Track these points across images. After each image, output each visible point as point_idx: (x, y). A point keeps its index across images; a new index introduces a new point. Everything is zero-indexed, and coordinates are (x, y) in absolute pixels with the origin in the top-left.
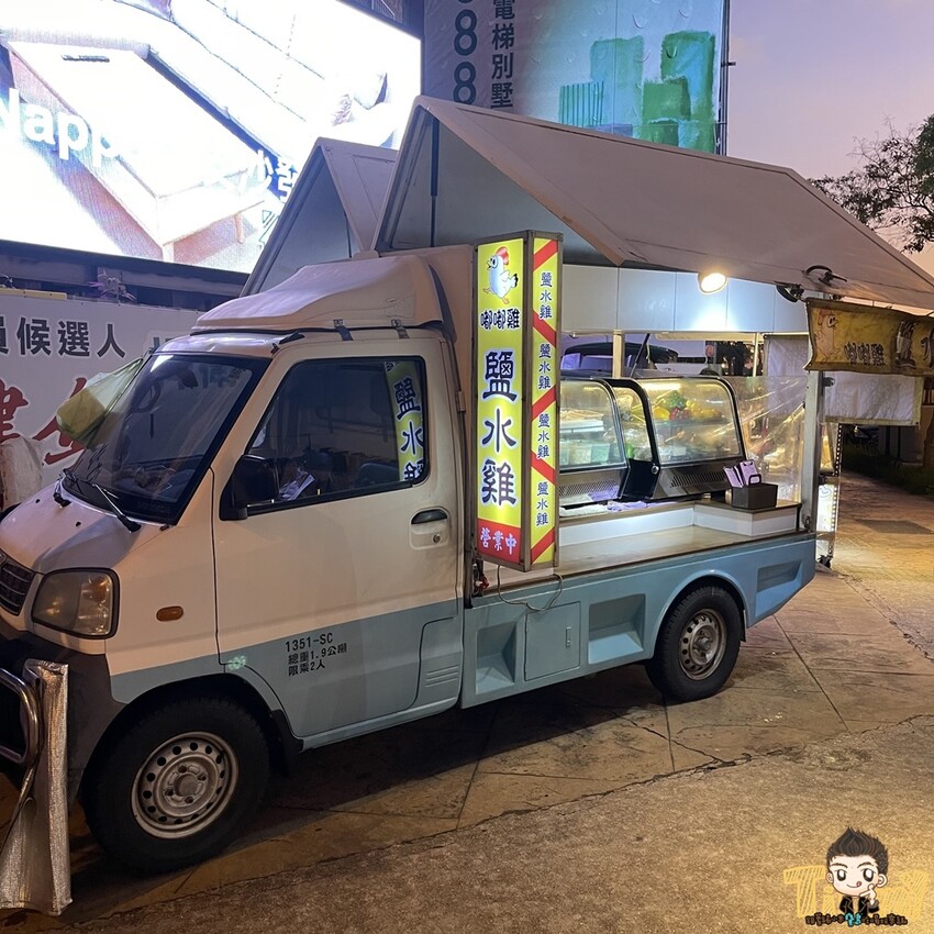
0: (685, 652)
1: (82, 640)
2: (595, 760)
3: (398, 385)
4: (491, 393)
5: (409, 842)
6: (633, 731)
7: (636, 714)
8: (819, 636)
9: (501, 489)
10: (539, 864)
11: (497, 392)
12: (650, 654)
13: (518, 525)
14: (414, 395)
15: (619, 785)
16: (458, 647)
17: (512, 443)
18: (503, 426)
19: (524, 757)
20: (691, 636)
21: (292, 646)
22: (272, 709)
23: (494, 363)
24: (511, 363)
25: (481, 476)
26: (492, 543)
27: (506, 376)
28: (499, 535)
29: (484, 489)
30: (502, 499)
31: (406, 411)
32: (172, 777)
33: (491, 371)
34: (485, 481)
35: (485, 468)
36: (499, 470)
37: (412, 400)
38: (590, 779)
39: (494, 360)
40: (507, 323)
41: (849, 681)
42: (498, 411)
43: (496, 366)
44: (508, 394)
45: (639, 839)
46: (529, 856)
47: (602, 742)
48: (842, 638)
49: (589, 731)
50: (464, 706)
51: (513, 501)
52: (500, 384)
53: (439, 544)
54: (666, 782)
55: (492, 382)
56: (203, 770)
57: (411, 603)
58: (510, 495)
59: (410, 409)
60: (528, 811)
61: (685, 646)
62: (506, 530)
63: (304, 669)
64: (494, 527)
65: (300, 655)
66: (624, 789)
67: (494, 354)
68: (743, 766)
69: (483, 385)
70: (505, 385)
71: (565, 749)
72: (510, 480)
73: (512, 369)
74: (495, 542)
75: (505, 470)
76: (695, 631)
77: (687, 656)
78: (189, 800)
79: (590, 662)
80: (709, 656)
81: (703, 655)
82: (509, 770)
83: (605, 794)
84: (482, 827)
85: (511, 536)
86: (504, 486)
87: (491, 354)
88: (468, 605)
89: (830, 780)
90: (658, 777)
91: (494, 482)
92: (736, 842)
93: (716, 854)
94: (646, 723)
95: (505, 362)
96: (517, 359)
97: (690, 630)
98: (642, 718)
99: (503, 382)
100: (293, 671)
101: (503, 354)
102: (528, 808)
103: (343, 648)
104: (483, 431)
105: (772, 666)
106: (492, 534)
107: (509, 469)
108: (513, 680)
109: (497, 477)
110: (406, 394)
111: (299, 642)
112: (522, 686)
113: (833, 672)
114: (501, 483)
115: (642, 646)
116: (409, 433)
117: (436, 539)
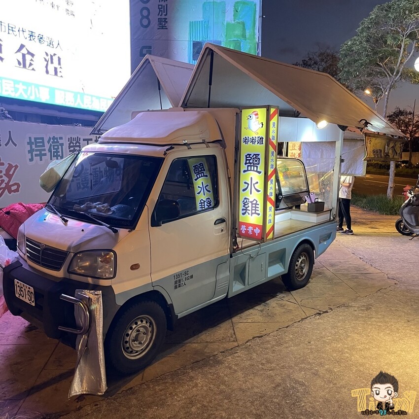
0: (296, 270)
1: (101, 280)
2: (275, 314)
3: (196, 166)
4: (248, 170)
5: (223, 352)
6: (284, 302)
7: (280, 295)
8: (330, 261)
9: (252, 210)
10: (277, 355)
11: (251, 170)
12: (287, 272)
13: (261, 224)
14: (204, 170)
15: (290, 323)
16: (228, 274)
17: (258, 191)
18: (254, 184)
19: (248, 315)
20: (298, 263)
21: (176, 277)
22: (169, 303)
23: (250, 158)
24: (259, 159)
25: (241, 205)
26: (247, 231)
27: (256, 164)
28: (250, 228)
29: (243, 210)
30: (252, 214)
31: (200, 177)
32: (134, 334)
33: (248, 162)
34: (244, 206)
35: (244, 201)
36: (251, 202)
37: (203, 173)
38: (278, 322)
39: (249, 157)
40: (257, 142)
41: (350, 277)
42: (251, 178)
43: (251, 160)
44: (257, 171)
45: (309, 343)
46: (273, 353)
47: (274, 307)
48: (338, 260)
49: (266, 303)
50: (229, 297)
51: (259, 214)
52: (252, 167)
53: (223, 232)
54: (307, 321)
55: (248, 166)
56: (145, 331)
57: (214, 257)
58: (257, 212)
59: (202, 176)
60: (262, 336)
61: (296, 268)
62: (254, 226)
63: (179, 287)
64: (247, 225)
65: (178, 280)
66: (293, 325)
67: (250, 155)
68: (331, 312)
69: (243, 167)
70: (255, 168)
71: (262, 311)
72: (257, 206)
73: (259, 161)
74: (248, 231)
75: (255, 202)
76: (300, 261)
77: (297, 272)
78: (140, 343)
79: (269, 276)
80: (304, 271)
81: (302, 271)
82: (245, 321)
83: (287, 327)
84: (248, 344)
85: (257, 228)
86: (254, 208)
87: (248, 155)
88: (231, 256)
89: (364, 315)
90: (302, 319)
91: (248, 207)
92: (344, 340)
93: (339, 345)
94: (286, 299)
95: (256, 158)
96: (262, 157)
97: (298, 261)
98: (284, 297)
99: (254, 166)
100: (176, 287)
101: (254, 155)
102: (261, 335)
103: (192, 277)
104: (243, 186)
105: (320, 273)
106: (246, 228)
107: (257, 202)
108: (244, 285)
109: (250, 204)
110: (200, 170)
111: (178, 275)
112: (247, 288)
113: (343, 274)
114: (252, 207)
115: (284, 269)
116: (201, 186)
117: (222, 230)
